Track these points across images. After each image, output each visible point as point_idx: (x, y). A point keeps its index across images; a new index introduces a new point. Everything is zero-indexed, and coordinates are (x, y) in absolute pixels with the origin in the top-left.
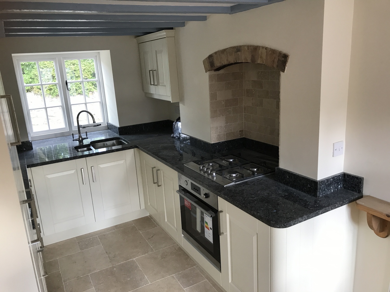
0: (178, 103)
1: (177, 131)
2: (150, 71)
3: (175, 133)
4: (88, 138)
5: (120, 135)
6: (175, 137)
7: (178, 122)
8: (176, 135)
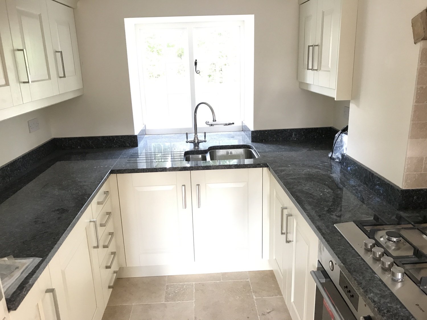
0: (348, 102)
1: (339, 149)
2: (309, 46)
3: (337, 153)
4: (206, 141)
5: (253, 141)
6: (334, 159)
7: (343, 135)
8: (337, 155)
